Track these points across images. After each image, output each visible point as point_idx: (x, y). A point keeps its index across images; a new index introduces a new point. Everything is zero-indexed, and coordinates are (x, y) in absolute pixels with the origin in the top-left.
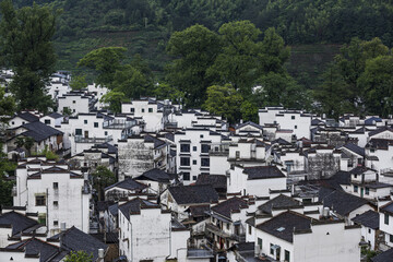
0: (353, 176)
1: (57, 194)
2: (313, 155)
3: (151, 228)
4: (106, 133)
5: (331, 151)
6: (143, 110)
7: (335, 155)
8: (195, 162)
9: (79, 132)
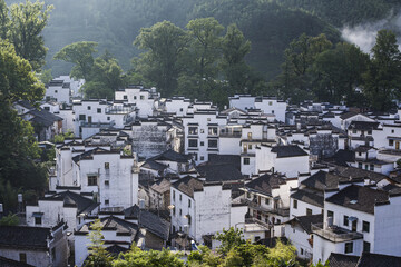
0: (357, 154)
1: (108, 174)
2: (314, 136)
3: (212, 204)
4: (109, 119)
5: (330, 132)
6: (135, 98)
7: (334, 136)
8: (202, 144)
9: (82, 117)
